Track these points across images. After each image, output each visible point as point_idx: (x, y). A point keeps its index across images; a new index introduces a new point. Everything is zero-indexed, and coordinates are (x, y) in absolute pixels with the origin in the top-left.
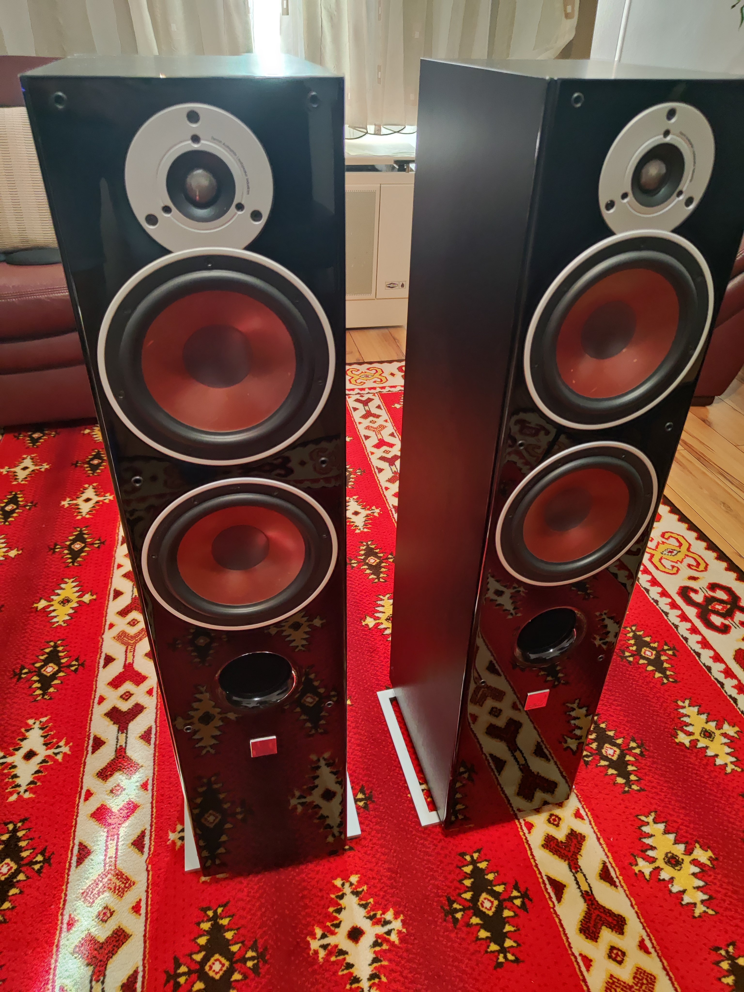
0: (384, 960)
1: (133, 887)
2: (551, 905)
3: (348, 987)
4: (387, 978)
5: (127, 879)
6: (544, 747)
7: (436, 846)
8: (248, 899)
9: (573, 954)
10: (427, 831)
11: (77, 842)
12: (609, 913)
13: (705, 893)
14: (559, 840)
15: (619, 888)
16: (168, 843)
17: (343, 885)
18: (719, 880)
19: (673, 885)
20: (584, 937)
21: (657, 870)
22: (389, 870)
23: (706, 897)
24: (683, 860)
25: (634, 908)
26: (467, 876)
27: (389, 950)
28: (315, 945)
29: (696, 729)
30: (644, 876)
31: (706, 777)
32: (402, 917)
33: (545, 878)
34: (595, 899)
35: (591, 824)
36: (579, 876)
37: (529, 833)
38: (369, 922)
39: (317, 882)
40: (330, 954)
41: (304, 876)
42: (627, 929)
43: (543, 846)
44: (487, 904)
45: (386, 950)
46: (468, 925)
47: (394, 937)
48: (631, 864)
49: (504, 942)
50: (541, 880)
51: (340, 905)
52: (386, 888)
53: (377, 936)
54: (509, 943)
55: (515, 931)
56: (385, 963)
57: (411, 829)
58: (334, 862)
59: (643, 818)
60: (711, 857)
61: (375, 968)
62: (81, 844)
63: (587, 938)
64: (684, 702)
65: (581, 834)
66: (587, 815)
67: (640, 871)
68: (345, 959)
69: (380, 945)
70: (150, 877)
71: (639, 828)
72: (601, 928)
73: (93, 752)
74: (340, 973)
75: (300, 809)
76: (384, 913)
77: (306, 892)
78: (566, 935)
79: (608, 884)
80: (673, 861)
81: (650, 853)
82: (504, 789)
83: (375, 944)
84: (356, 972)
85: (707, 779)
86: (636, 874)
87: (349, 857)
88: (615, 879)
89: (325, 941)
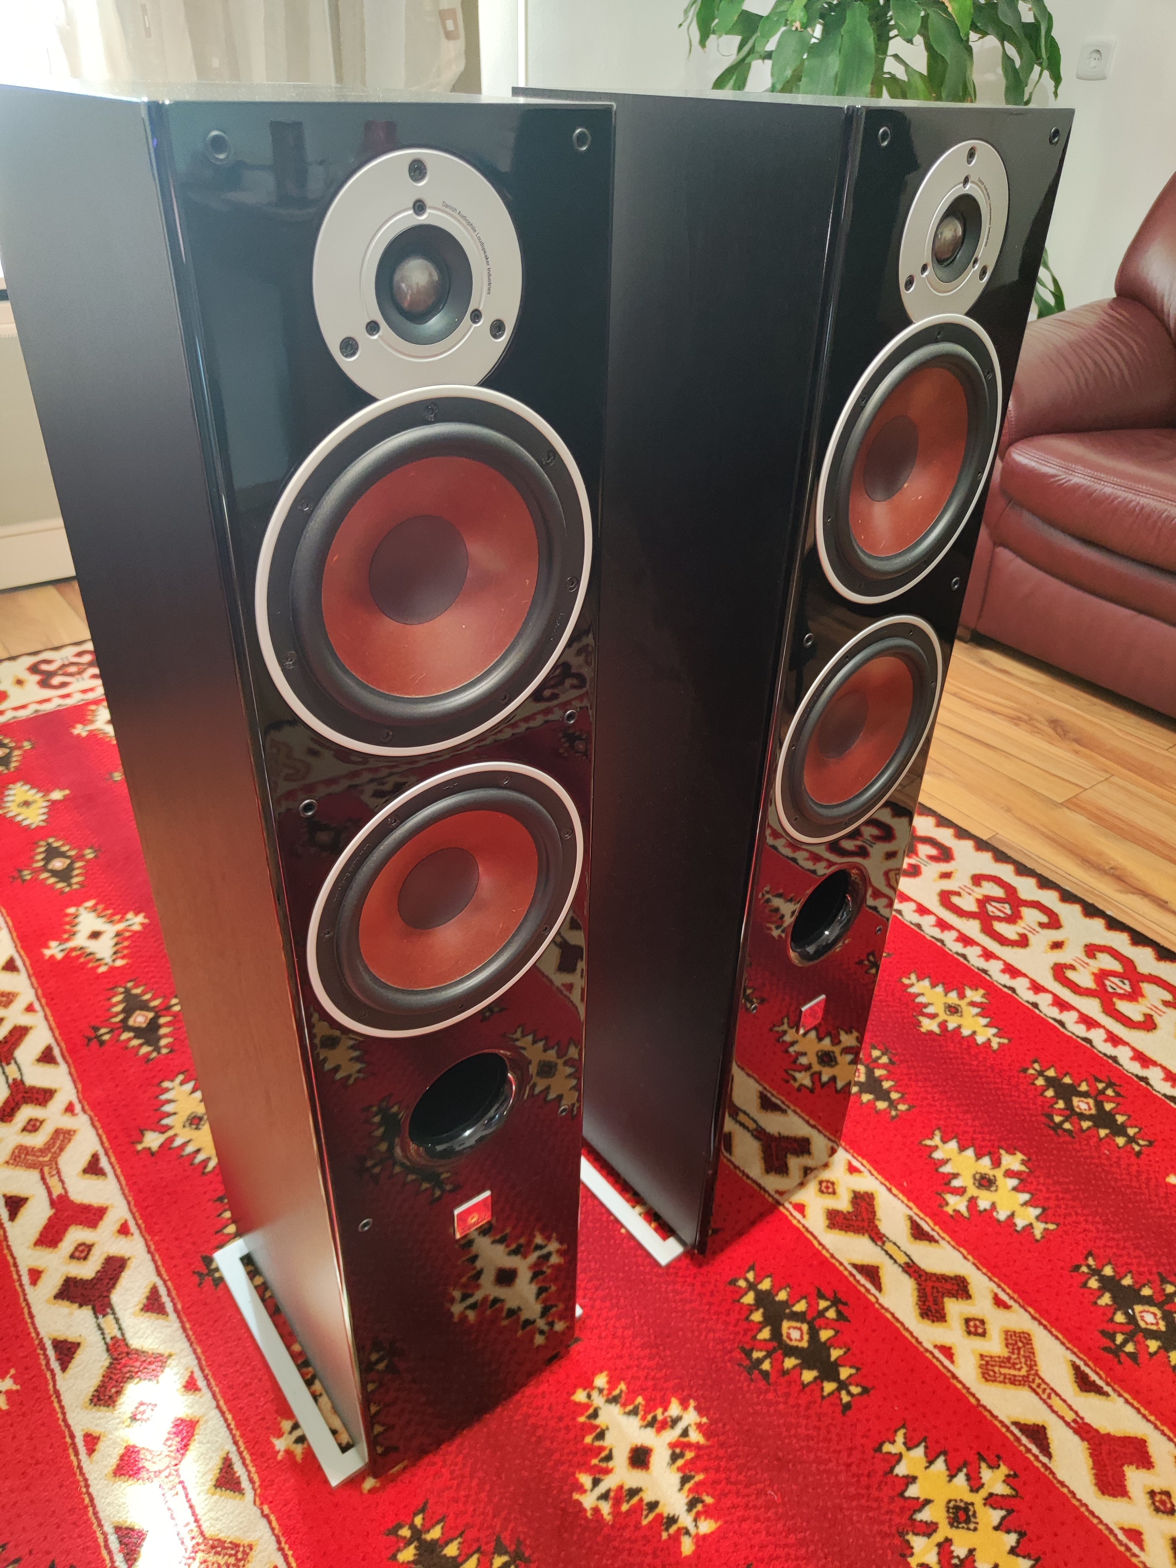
0: (698, 1472)
1: (253, 1553)
2: (873, 1300)
3: (665, 1535)
4: (713, 1497)
5: (236, 1546)
6: (769, 1095)
7: (693, 1285)
8: (455, 1482)
9: (927, 1350)
10: (671, 1270)
11: (109, 1529)
12: (943, 1278)
13: (1036, 1207)
14: (845, 1211)
15: (942, 1242)
17: (589, 1396)
18: (1044, 1184)
19: (998, 1212)
20: (929, 1322)
21: (973, 1201)
22: (643, 1346)
23: (1038, 1211)
24: (994, 1176)
25: (968, 1260)
26: (751, 1309)
27: (697, 1457)
28: (588, 1501)
29: (937, 1008)
30: (962, 1215)
31: (975, 1063)
32: (692, 1403)
33: (850, 1268)
34: (919, 1268)
35: (872, 1175)
36: (889, 1246)
37: (804, 1216)
38: (650, 1432)
39: (550, 1409)
40: (617, 1503)
41: (525, 1409)
42: (973, 1289)
43: (828, 1227)
44: (795, 1335)
45: (692, 1459)
46: (784, 1373)
47: (695, 1437)
48: (941, 1206)
49: (838, 1374)
50: (846, 1273)
51: (597, 1427)
52: (652, 1374)
53: (672, 1446)
54: (845, 1373)
55: (845, 1353)
56: (700, 1477)
57: (648, 1277)
58: (559, 1370)
59: (928, 1142)
60: (1023, 1160)
61: (690, 1490)
62: (118, 1529)
63: (933, 1321)
64: (909, 978)
65: (866, 1193)
66: (862, 1164)
67: (955, 1211)
68: (641, 1500)
69: (682, 1455)
70: (275, 1524)
71: (929, 1157)
72: (943, 1303)
73: (64, 1368)
74: (645, 1522)
75: (471, 1315)
76: (665, 1409)
77: (540, 1432)
78: (907, 1330)
79: (927, 1243)
80: (985, 1183)
81: (956, 1183)
82: (747, 1171)
83: (674, 1458)
84: (666, 1509)
85: (977, 1066)
86: (951, 1216)
87: (579, 1353)
88: (932, 1233)
89: (602, 1488)
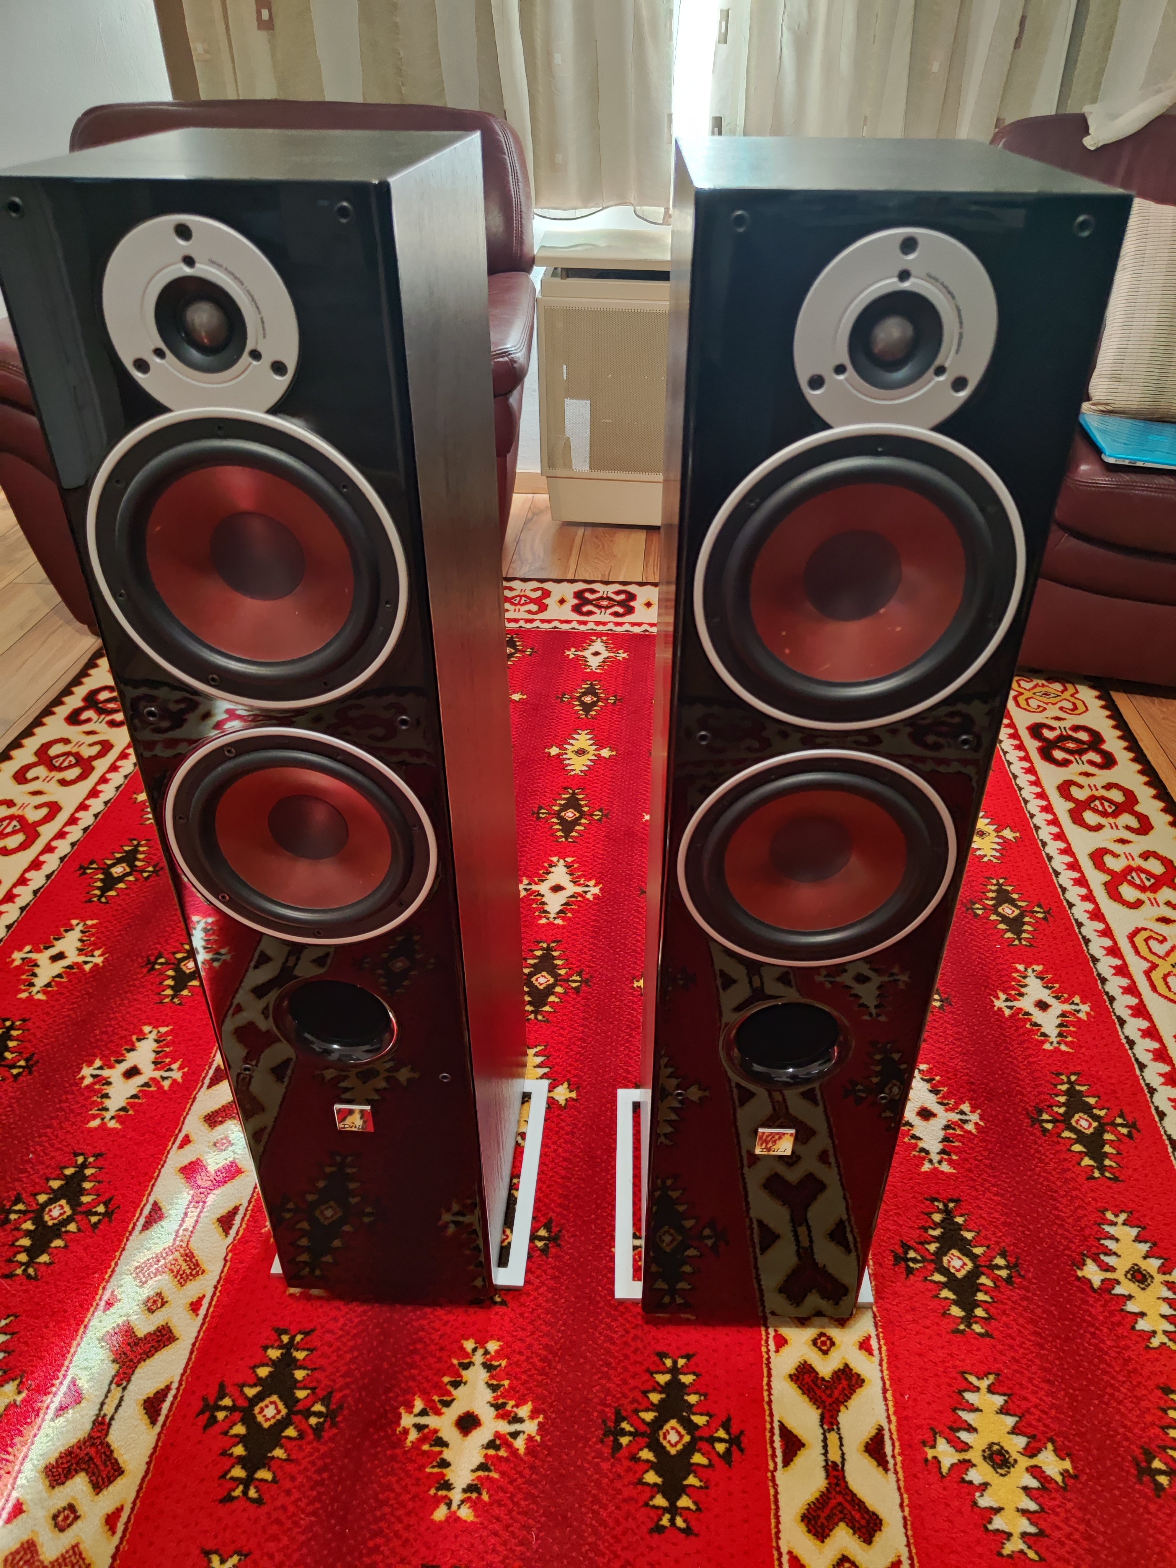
0: (496, 1470)
1: (201, 1277)
2: (771, 1467)
3: (432, 1492)
4: (490, 1497)
5: (197, 1265)
6: (848, 1229)
7: (627, 1332)
8: (341, 1333)
9: (778, 1548)
10: (621, 1308)
11: (151, 1200)
12: (860, 1505)
13: (1032, 1523)
14: (821, 1375)
15: (891, 1474)
16: (263, 1231)
17: (475, 1350)
18: (1067, 1511)
19: (982, 1495)
20: (805, 1529)
21: (967, 1464)
22: (546, 1347)
23: (1032, 1530)
24: (1016, 1461)
25: (903, 1511)
26: (657, 1388)
27: (506, 1459)
28: (407, 1420)
29: (1120, 1262)
30: (940, 1468)
31: (1109, 1343)
32: (541, 1418)
33: (776, 1425)
34: (844, 1477)
35: (881, 1365)
36: (832, 1437)
37: (777, 1351)
38: (492, 1412)
39: (441, 1336)
40: (424, 1439)
41: (426, 1322)
42: (879, 1538)
43: (790, 1376)
44: (673, 1437)
45: (502, 1457)
46: (634, 1458)
47: (520, 1444)
48: (924, 1444)
49: (679, 1497)
50: (768, 1426)
51: (461, 1376)
52: (533, 1371)
53: (497, 1435)
54: (684, 1502)
55: (701, 1487)
56: (495, 1475)
57: (598, 1299)
58: (476, 1315)
59: (972, 1379)
60: (1067, 1471)
61: (479, 1478)
62: (155, 1204)
63: (809, 1531)
64: (1117, 1216)
65: (859, 1375)
66: (880, 1349)
67: (935, 1458)
68: (441, 1452)
69: (497, 1448)
70: (226, 1269)
71: (960, 1393)
72: (837, 1524)
73: (209, 1087)
74: (428, 1470)
75: (452, 1229)
76: (517, 1406)
77: (419, 1346)
78: (777, 1517)
79: (874, 1463)
80: (998, 1459)
81: (964, 1436)
82: (762, 1277)
83: (491, 1445)
84: (450, 1475)
85: (1110, 1348)
86: (926, 1460)
87: (497, 1314)
88: (889, 1458)
89: (423, 1420)
